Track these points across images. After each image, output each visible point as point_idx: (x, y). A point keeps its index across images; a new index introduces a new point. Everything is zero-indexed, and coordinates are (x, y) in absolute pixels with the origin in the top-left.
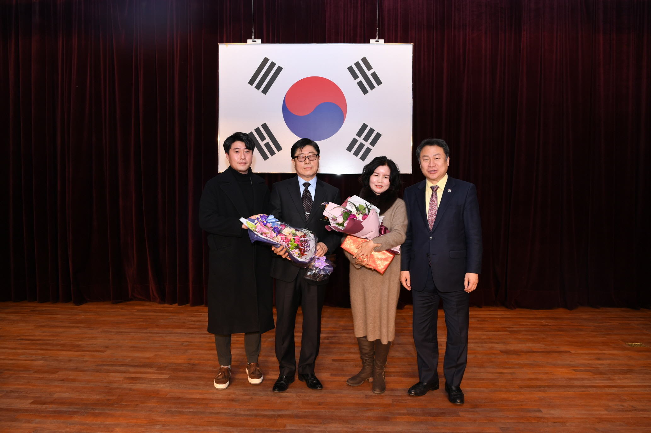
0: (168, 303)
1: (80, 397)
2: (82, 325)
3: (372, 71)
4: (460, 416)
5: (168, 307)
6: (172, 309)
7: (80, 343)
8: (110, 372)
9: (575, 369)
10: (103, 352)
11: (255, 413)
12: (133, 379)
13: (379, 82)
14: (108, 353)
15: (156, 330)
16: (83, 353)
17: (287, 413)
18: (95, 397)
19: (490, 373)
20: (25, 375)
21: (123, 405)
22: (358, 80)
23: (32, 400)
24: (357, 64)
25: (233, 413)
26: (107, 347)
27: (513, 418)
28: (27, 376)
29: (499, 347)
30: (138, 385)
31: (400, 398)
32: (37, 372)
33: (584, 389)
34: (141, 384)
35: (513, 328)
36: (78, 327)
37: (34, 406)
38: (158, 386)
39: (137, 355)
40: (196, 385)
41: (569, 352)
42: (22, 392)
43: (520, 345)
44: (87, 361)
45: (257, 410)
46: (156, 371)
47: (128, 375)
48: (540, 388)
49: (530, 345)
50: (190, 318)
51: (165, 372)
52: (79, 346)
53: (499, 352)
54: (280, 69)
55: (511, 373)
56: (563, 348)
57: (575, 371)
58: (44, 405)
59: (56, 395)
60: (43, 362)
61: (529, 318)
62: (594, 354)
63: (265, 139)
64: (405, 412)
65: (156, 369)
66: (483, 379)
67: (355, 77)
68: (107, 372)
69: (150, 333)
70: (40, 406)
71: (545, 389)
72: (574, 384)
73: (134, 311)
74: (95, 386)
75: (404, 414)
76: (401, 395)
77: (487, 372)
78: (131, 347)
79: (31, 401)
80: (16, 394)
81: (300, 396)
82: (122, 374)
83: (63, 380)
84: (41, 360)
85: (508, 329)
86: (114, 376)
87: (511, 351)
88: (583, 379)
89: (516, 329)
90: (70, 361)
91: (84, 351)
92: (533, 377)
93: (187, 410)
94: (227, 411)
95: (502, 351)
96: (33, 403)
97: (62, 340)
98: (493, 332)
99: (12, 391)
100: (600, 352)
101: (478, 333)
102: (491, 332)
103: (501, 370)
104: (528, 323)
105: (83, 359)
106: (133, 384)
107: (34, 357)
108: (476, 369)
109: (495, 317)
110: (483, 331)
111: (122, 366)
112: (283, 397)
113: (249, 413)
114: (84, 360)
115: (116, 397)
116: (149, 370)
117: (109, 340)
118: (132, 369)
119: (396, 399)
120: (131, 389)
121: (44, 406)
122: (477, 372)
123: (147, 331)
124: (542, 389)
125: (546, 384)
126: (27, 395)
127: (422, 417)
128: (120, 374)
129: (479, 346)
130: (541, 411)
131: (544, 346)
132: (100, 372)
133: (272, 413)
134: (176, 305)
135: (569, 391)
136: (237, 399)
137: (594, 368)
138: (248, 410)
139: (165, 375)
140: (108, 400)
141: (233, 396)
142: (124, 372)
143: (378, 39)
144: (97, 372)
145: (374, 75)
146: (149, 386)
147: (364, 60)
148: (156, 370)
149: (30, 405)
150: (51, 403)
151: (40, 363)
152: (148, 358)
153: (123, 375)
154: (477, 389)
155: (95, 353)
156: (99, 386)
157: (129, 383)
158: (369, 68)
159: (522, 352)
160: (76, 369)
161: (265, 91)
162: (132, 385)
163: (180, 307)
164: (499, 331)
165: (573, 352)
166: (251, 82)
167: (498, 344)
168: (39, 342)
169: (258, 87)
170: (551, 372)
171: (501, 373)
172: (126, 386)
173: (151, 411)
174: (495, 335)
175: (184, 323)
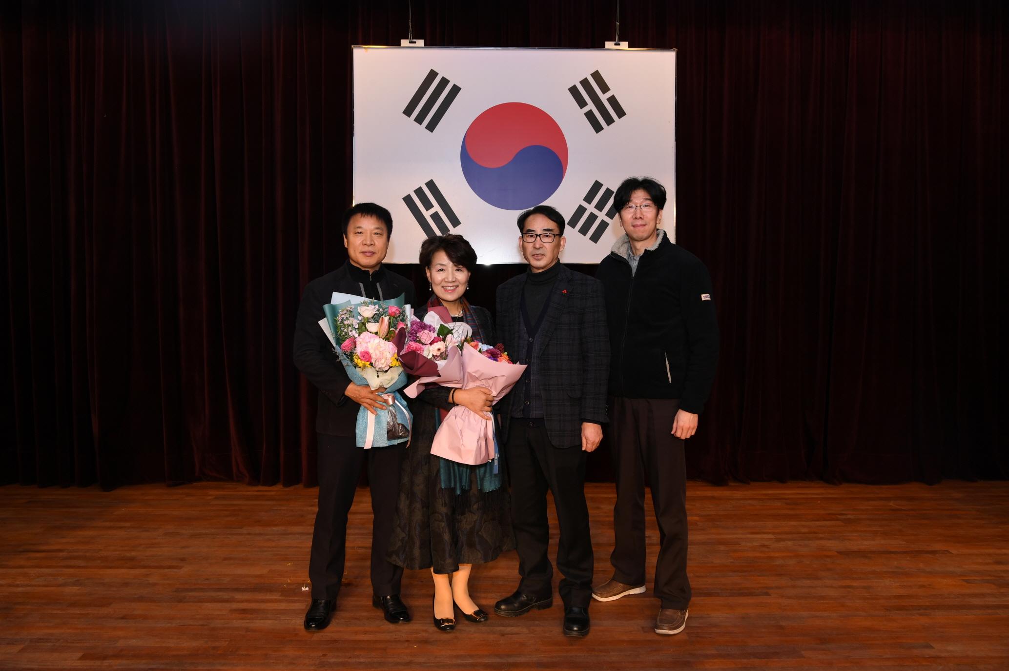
0: (264, 484)
1: (164, 645)
2: (128, 524)
3: (608, 95)
4: (804, 657)
5: (266, 491)
6: (273, 493)
7: (133, 554)
8: (202, 602)
9: (966, 578)
10: (181, 568)
11: (470, 661)
12: (244, 611)
13: (621, 113)
14: (186, 569)
15: (257, 529)
16: (143, 571)
17: (522, 659)
18: (188, 644)
19: (832, 587)
20: (55, 612)
21: (242, 655)
22: (586, 109)
23: (82, 654)
24: (585, 83)
25: (434, 663)
26: (183, 560)
27: (890, 658)
28: (59, 612)
29: (833, 545)
30: (257, 621)
31: (699, 631)
32: (73, 604)
33: (990, 611)
34: (261, 619)
35: (846, 515)
36: (121, 528)
37: (88, 663)
38: (293, 622)
39: (240, 571)
40: (356, 619)
41: (947, 551)
42: (59, 640)
43: (866, 543)
44: (155, 584)
45: (471, 656)
46: (281, 598)
47: (235, 606)
48: (919, 610)
49: (883, 542)
50: (309, 508)
51: (296, 599)
52: (132, 559)
53: (836, 553)
54: (456, 90)
55: (864, 587)
56: (937, 547)
57: (968, 581)
58: (104, 661)
59: (121, 644)
60: (78, 588)
61: (868, 499)
62: (989, 555)
63: (432, 206)
64: (714, 652)
65: (280, 594)
66: (822, 598)
67: (582, 103)
68: (197, 602)
69: (249, 534)
70: (98, 663)
71: (927, 611)
72: (971, 604)
73: (210, 497)
74: (184, 625)
75: (714, 656)
76: (698, 625)
77: (827, 587)
78: (225, 559)
79: (80, 654)
80: (49, 644)
81: (536, 631)
82: (224, 604)
83: (123, 618)
84: (74, 584)
85: (839, 517)
86: (210, 608)
87: (855, 552)
88: (983, 595)
89: (851, 517)
90: (126, 584)
91: (145, 567)
92: (902, 592)
93: (354, 660)
94: (422, 660)
95: (840, 553)
96: (83, 658)
97: (101, 550)
98: (817, 522)
99: (40, 639)
100: (998, 551)
101: (792, 523)
102: (813, 522)
103: (848, 582)
104: (869, 507)
105: (148, 580)
106: (248, 619)
107: (60, 580)
108: (807, 582)
109: (814, 498)
110: (800, 521)
111: (220, 590)
112: (508, 634)
113: (459, 661)
114: (151, 582)
115: (227, 643)
116: (269, 597)
117: (183, 547)
118: (238, 596)
119: (692, 631)
120: (247, 630)
121: (106, 663)
122: (810, 587)
123: (244, 531)
124: (922, 611)
125: (928, 604)
126: (69, 645)
127: (745, 661)
128: (220, 604)
129: (800, 545)
130: (933, 648)
131: (905, 542)
132: (185, 602)
133: (498, 660)
134: (279, 487)
135: (967, 615)
136: (433, 640)
137: (994, 576)
138: (457, 657)
139: (298, 604)
140: (214, 648)
141: (424, 634)
142: (227, 601)
143: (619, 41)
144: (180, 601)
145: (613, 101)
146: (277, 622)
147: (596, 76)
148: (281, 596)
149: (79, 662)
150: (117, 656)
151: (75, 589)
152: (260, 576)
153: (228, 605)
154: (818, 614)
155: (166, 570)
156: (190, 625)
157: (241, 619)
158: (605, 88)
159: (873, 552)
160: (141, 599)
161: (431, 127)
162: (247, 621)
163: (287, 489)
164: (825, 520)
165: (954, 552)
166: (408, 112)
167: (830, 541)
168: (61, 554)
169: (419, 120)
170: (929, 585)
171: (849, 587)
172: (237, 623)
173: (294, 664)
174: (820, 526)
175: (302, 516)
